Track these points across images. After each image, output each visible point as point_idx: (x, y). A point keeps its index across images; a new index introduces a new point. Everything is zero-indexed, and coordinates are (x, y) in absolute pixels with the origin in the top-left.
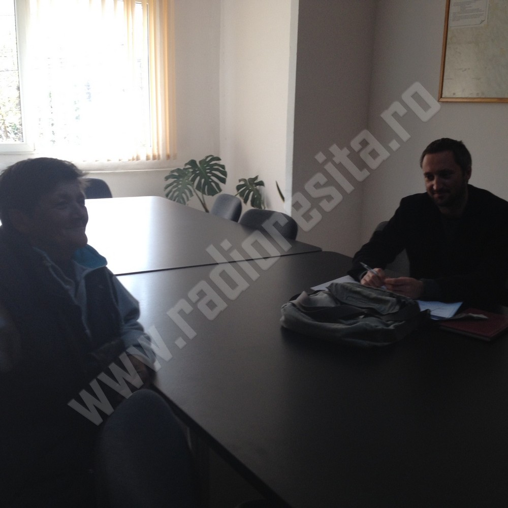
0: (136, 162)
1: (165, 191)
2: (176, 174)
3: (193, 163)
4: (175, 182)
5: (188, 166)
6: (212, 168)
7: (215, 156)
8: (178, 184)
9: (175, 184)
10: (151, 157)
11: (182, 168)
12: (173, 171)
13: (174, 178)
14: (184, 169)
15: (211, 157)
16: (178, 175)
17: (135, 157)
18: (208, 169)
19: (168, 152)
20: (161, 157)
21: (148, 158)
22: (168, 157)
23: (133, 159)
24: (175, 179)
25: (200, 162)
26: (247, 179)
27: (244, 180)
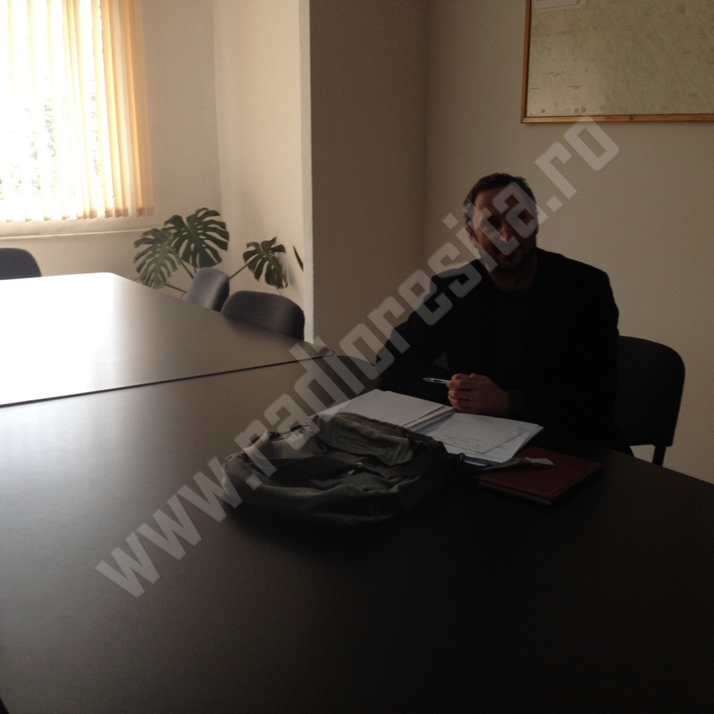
0: (89, 220)
1: (135, 262)
2: (151, 237)
3: (177, 220)
4: (149, 249)
5: (170, 225)
6: (206, 227)
7: (211, 209)
8: (155, 252)
9: (150, 252)
10: (114, 212)
11: (160, 228)
12: (146, 234)
13: (148, 243)
14: (164, 230)
15: (204, 212)
16: (154, 238)
17: (88, 213)
18: (200, 229)
19: (140, 204)
20: (130, 211)
21: (108, 214)
22: (140, 212)
23: (85, 217)
24: (151, 245)
25: (188, 219)
26: (260, 242)
27: (255, 244)
